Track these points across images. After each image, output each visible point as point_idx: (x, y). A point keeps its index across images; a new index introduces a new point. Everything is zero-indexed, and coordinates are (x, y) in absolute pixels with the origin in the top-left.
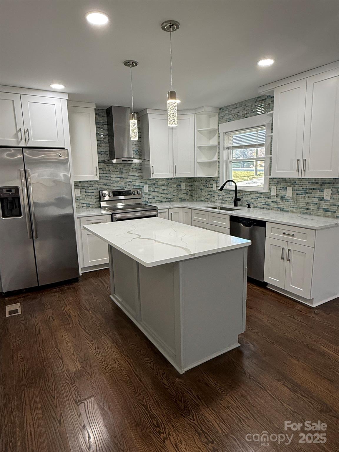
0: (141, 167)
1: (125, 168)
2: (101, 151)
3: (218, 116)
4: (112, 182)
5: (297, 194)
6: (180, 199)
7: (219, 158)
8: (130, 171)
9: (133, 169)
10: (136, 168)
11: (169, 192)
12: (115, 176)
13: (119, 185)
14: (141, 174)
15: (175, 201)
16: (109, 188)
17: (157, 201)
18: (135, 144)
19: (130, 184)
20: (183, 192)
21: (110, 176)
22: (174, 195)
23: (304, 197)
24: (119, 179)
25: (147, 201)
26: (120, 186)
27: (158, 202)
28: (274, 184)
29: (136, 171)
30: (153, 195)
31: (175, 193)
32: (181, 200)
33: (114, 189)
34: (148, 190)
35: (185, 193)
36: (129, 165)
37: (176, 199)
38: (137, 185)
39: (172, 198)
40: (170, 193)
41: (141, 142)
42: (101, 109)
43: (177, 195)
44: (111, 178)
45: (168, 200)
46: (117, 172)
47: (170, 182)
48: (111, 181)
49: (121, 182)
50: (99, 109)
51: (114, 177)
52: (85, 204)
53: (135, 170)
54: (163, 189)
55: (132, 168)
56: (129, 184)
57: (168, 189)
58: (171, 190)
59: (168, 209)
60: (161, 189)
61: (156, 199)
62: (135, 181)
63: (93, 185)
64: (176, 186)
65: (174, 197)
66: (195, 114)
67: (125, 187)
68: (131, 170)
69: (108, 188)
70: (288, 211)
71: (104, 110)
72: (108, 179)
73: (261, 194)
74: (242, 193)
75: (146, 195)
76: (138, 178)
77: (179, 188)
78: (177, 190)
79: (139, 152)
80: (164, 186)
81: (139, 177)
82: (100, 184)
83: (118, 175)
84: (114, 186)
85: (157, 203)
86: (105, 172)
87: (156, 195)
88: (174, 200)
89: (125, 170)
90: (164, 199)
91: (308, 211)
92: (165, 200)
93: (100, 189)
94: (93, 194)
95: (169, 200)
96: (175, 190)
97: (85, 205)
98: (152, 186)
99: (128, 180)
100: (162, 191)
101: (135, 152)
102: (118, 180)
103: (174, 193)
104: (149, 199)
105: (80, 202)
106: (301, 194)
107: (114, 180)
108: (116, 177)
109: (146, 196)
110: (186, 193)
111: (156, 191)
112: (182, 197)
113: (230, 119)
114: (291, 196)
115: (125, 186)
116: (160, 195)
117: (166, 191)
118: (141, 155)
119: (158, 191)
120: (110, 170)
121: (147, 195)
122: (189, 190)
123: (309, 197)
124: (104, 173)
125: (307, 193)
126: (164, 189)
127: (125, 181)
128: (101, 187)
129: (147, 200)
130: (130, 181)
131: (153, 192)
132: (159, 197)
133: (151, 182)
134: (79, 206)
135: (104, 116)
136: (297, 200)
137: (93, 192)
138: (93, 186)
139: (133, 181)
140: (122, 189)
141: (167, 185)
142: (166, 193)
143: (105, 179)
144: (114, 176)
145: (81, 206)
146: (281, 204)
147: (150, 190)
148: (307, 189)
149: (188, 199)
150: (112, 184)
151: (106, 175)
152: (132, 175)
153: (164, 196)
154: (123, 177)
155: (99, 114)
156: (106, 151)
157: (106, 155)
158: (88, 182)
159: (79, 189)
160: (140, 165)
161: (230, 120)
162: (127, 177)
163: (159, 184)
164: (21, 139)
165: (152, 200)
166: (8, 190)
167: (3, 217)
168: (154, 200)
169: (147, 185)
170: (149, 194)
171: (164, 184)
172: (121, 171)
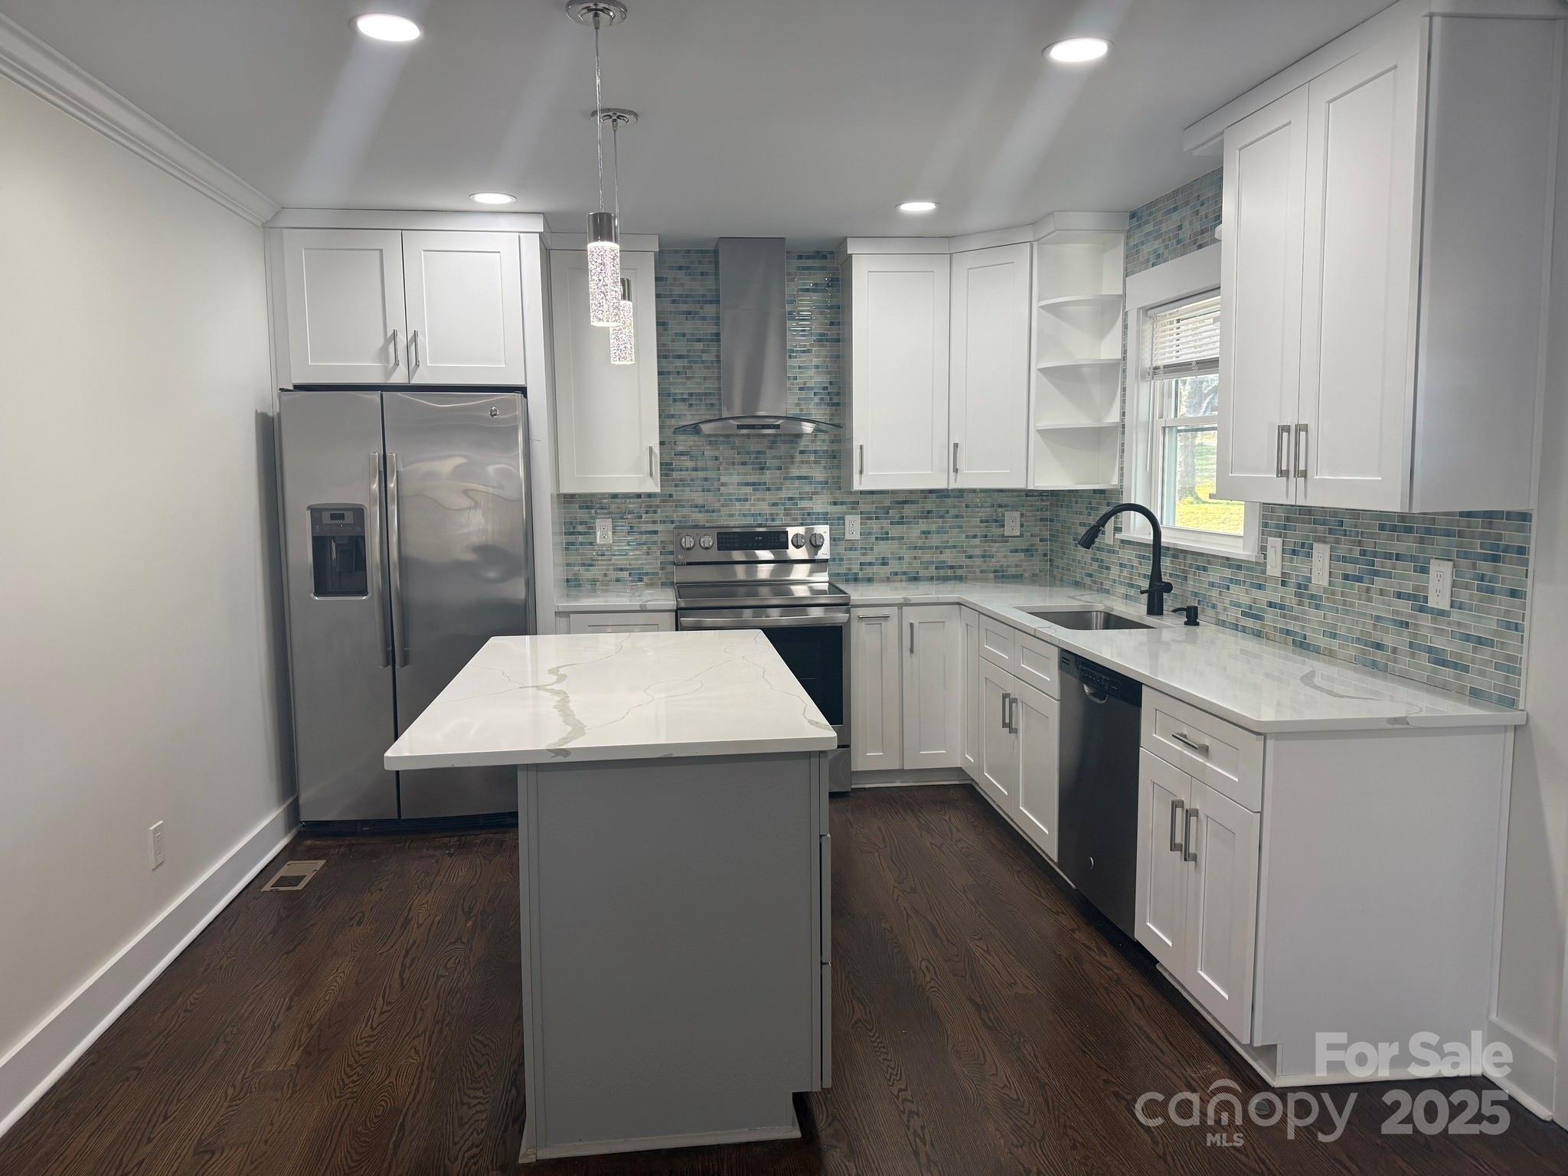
0: (835, 447)
1: (774, 452)
2: (691, 394)
3: (1127, 244)
4: (725, 500)
5: (1346, 577)
6: (996, 571)
7: (1124, 414)
8: (792, 463)
9: (805, 457)
10: (816, 452)
11: (947, 542)
12: (736, 479)
13: (750, 510)
14: (835, 472)
15: (975, 579)
17: (896, 574)
18: (817, 367)
19: (790, 509)
20: (1010, 545)
21: (719, 479)
22: (970, 557)
23: (1368, 590)
24: (749, 490)
25: (857, 574)
26: (753, 515)
27: (901, 581)
28: (1278, 526)
29: (816, 462)
30: (880, 553)
31: (976, 546)
32: (1003, 576)
33: (732, 523)
34: (861, 534)
35: (1023, 551)
36: (792, 442)
37: (978, 570)
38: (818, 514)
39: (961, 567)
40: (954, 547)
41: (838, 357)
42: (697, 251)
43: (984, 556)
44: (723, 484)
45: (942, 573)
46: (744, 464)
47: (954, 507)
48: (721, 495)
49: (758, 500)
50: (689, 251)
51: (732, 484)
52: (627, 569)
53: (812, 458)
54: (923, 532)
55: (802, 452)
56: (785, 509)
57: (946, 532)
58: (954, 536)
59: (901, 606)
60: (914, 532)
61: (894, 566)
62: (811, 499)
63: (658, 506)
64: (982, 522)
65: (969, 562)
66: (1035, 244)
67: (773, 520)
68: (798, 457)
69: (707, 521)
70: (1317, 650)
71: (707, 251)
72: (709, 491)
73: (1239, 567)
74: (1185, 559)
75: (851, 549)
76: (822, 488)
77: (995, 530)
78: (986, 536)
79: (829, 394)
80: (926, 518)
81: (826, 483)
83: (745, 474)
84: (731, 515)
85: (895, 581)
86: (700, 464)
87: (892, 553)
88: (970, 576)
89: (774, 458)
90: (927, 568)
91: (1379, 656)
92: (932, 571)
93: (680, 521)
94: (655, 538)
95: (950, 572)
96: (975, 537)
97: (625, 574)
98: (877, 518)
99: (784, 494)
100: (920, 538)
101: (815, 394)
102: (746, 494)
103: (972, 547)
104: (861, 564)
105: (609, 565)
106: (1359, 579)
107: (729, 494)
108: (739, 484)
109: (852, 554)
110: (1027, 550)
111: (893, 539)
112: (1008, 566)
113: (1158, 256)
114: (1326, 584)
115: (772, 514)
116: (907, 555)
117: (935, 540)
118: (838, 404)
119: (902, 538)
121: (856, 549)
122: (1041, 540)
123: (1382, 592)
124: (695, 469)
125: (1376, 573)
126: (929, 532)
127: (771, 497)
128: (683, 516)
129: (856, 568)
130: (790, 499)
131: (883, 539)
132: (906, 560)
133: (873, 503)
134: (606, 575)
135: (707, 274)
136: (1345, 603)
137: (656, 532)
138: (655, 512)
139: (801, 499)
140: (760, 526)
141: (942, 517)
142: (937, 548)
143: (700, 488)
144: (732, 479)
145: (614, 575)
146: (1296, 618)
147: (869, 533)
148: (1375, 554)
149: (1034, 575)
150: (723, 506)
151: (701, 474)
152: (799, 478)
153: (927, 556)
154: (765, 484)
155: (688, 268)
156: (706, 394)
157: (707, 405)
158: (639, 496)
159: (610, 520)
160: (832, 442)
161: (1158, 259)
162: (782, 484)
163: (908, 510)
164: (397, 364)
165: (875, 569)
166: (333, 517)
167: (318, 593)
168: (885, 571)
169: (856, 514)
170: (865, 549)
171: (929, 512)
172: (760, 463)
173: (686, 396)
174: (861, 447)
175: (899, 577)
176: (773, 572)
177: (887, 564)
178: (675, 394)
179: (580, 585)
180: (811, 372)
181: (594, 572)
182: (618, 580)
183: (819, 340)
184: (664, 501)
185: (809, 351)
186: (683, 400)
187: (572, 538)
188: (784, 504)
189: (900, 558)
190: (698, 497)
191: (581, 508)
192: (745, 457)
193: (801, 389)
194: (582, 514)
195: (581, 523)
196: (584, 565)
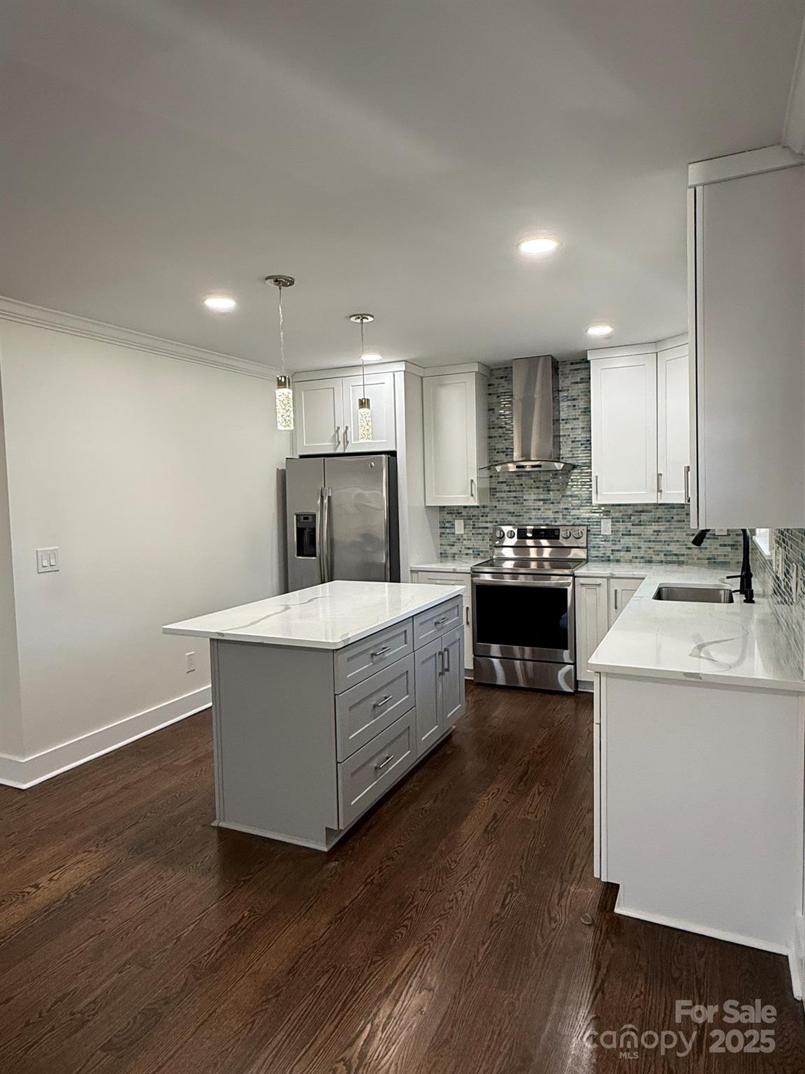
1: (556, 481)
2: (507, 449)
4: (527, 509)
6: (709, 559)
8: (567, 487)
9: (575, 483)
11: (673, 538)
12: (533, 497)
13: (541, 515)
15: (692, 564)
16: (519, 522)
17: (636, 558)
18: (583, 428)
19: (566, 515)
20: (721, 541)
21: (523, 497)
22: (690, 548)
24: (541, 503)
25: (609, 557)
26: (543, 518)
27: (640, 562)
29: (583, 486)
30: (625, 544)
32: (715, 562)
34: (612, 531)
35: (729, 545)
36: (567, 474)
37: (696, 558)
38: (584, 518)
39: (683, 555)
40: (678, 541)
44: (525, 500)
45: (669, 558)
46: (538, 488)
47: (677, 515)
48: (524, 506)
49: (546, 509)
50: (507, 368)
51: (531, 500)
52: (472, 548)
53: (580, 484)
54: (654, 531)
55: (573, 480)
56: (563, 515)
57: (672, 532)
60: (649, 530)
61: (634, 553)
62: (579, 509)
63: (488, 513)
65: (689, 552)
67: (556, 522)
68: (571, 483)
69: (516, 522)
72: (517, 503)
75: (605, 541)
76: (586, 502)
80: (657, 522)
81: (589, 499)
82: (503, 513)
83: (538, 494)
84: (530, 519)
85: (636, 563)
86: (513, 488)
87: (634, 544)
88: (690, 561)
89: (556, 484)
90: (658, 555)
92: (662, 557)
94: (486, 531)
95: (675, 558)
97: (471, 551)
98: (623, 522)
99: (562, 506)
100: (653, 535)
102: (539, 506)
104: (612, 550)
105: (462, 546)
107: (530, 506)
108: (534, 500)
109: (605, 544)
110: (733, 545)
111: (634, 535)
112: (718, 555)
115: (555, 518)
116: (644, 545)
117: (663, 537)
119: (641, 535)
120: (524, 486)
121: (609, 541)
124: (510, 491)
126: (659, 531)
127: (555, 507)
128: (503, 519)
129: (609, 553)
130: (566, 509)
131: (627, 535)
132: (643, 549)
133: (620, 512)
134: (460, 551)
137: (487, 528)
138: (487, 516)
139: (573, 509)
141: (669, 521)
142: (665, 541)
143: (512, 502)
144: (530, 497)
145: (464, 551)
147: (618, 531)
149: (739, 562)
150: (525, 512)
151: (514, 494)
152: (572, 496)
153: (658, 547)
154: (550, 500)
155: (506, 377)
158: (478, 507)
159: (462, 521)
162: (561, 499)
163: (644, 517)
164: (339, 442)
165: (622, 554)
166: (305, 518)
167: (298, 555)
168: (629, 556)
169: (609, 518)
170: (615, 541)
171: (659, 518)
172: (548, 487)
173: (504, 450)
174: (597, 477)
175: (639, 560)
176: (551, 554)
177: (629, 551)
178: (499, 449)
179: (447, 557)
180: (579, 431)
181: (455, 550)
182: (467, 554)
183: (585, 412)
184: (492, 510)
185: (578, 419)
186: (503, 452)
187: (443, 530)
188: (562, 512)
189: (639, 548)
190: (512, 508)
191: (448, 513)
192: (538, 484)
193: (573, 442)
194: (449, 517)
195: (448, 522)
196: (449, 545)
